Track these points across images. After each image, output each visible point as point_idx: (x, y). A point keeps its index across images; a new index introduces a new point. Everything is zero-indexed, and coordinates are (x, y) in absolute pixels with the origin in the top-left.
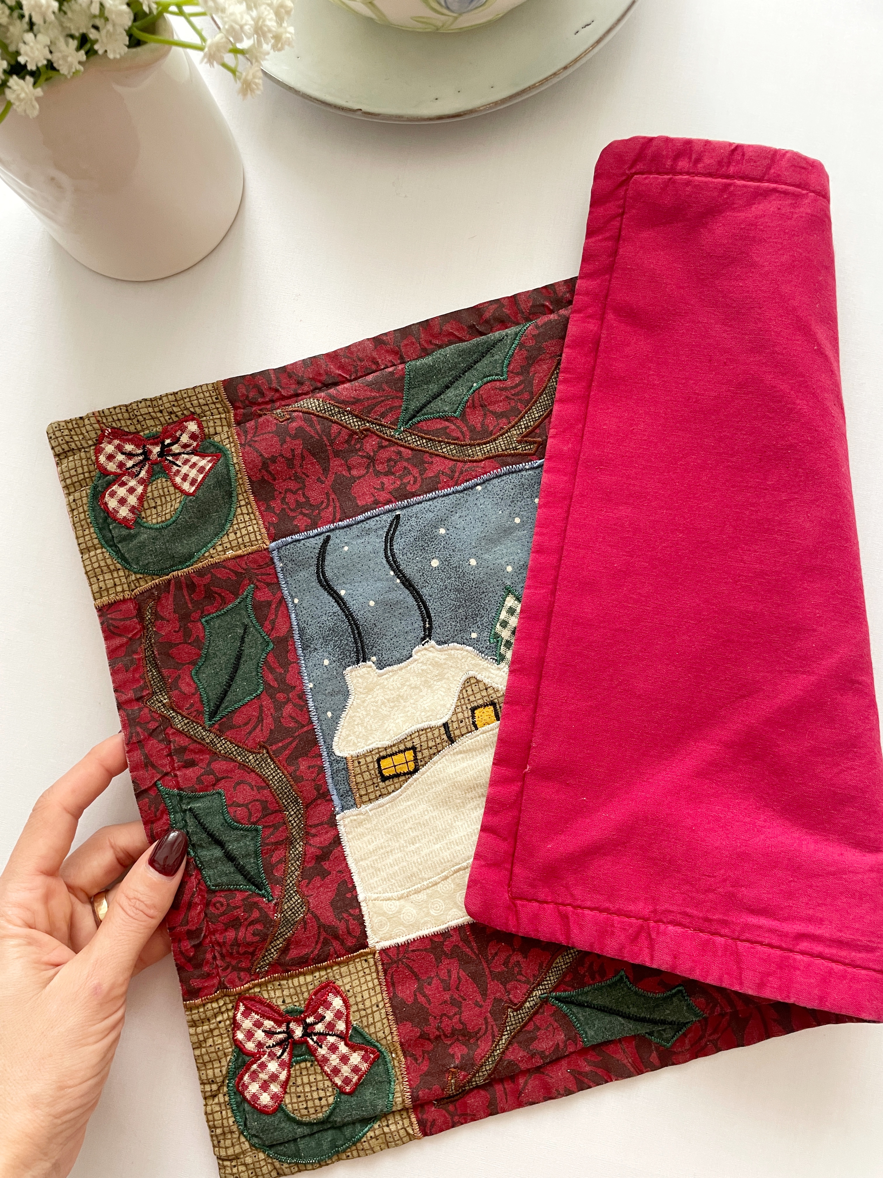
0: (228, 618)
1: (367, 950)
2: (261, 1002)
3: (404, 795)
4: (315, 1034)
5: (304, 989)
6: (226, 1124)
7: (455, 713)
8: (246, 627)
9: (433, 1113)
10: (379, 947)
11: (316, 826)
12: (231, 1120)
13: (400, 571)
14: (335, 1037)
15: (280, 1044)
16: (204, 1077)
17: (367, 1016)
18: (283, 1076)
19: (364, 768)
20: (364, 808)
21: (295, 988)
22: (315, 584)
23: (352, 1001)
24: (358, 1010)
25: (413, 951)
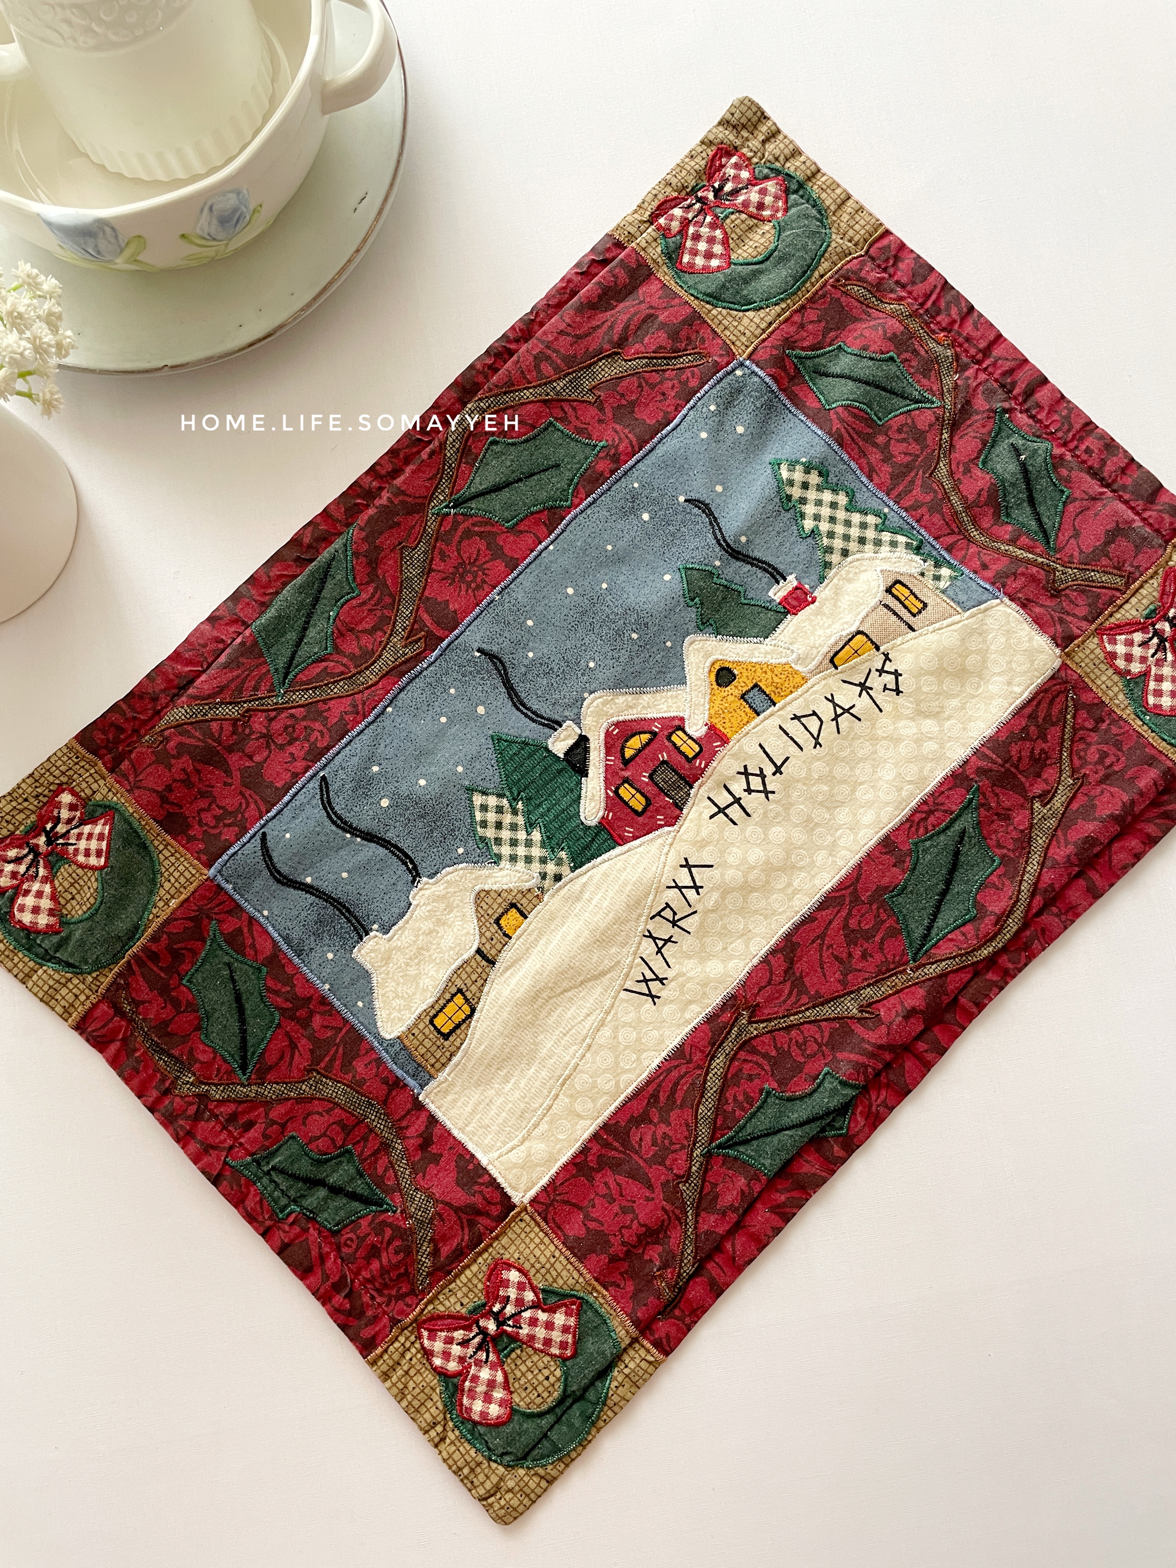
0: (207, 966)
1: (516, 1210)
2: (441, 1317)
3: (474, 1042)
4: (509, 1319)
5: (475, 1281)
6: (469, 1459)
7: (482, 935)
8: (229, 965)
9: (662, 1327)
10: (526, 1200)
11: (404, 1117)
12: (472, 1452)
13: (355, 829)
14: (529, 1311)
15: (479, 1348)
16: (424, 1424)
17: (548, 1271)
18: (500, 1377)
19: (421, 1037)
20: (442, 1076)
21: (465, 1285)
22: (275, 886)
23: (527, 1266)
24: (538, 1271)
25: (562, 1184)
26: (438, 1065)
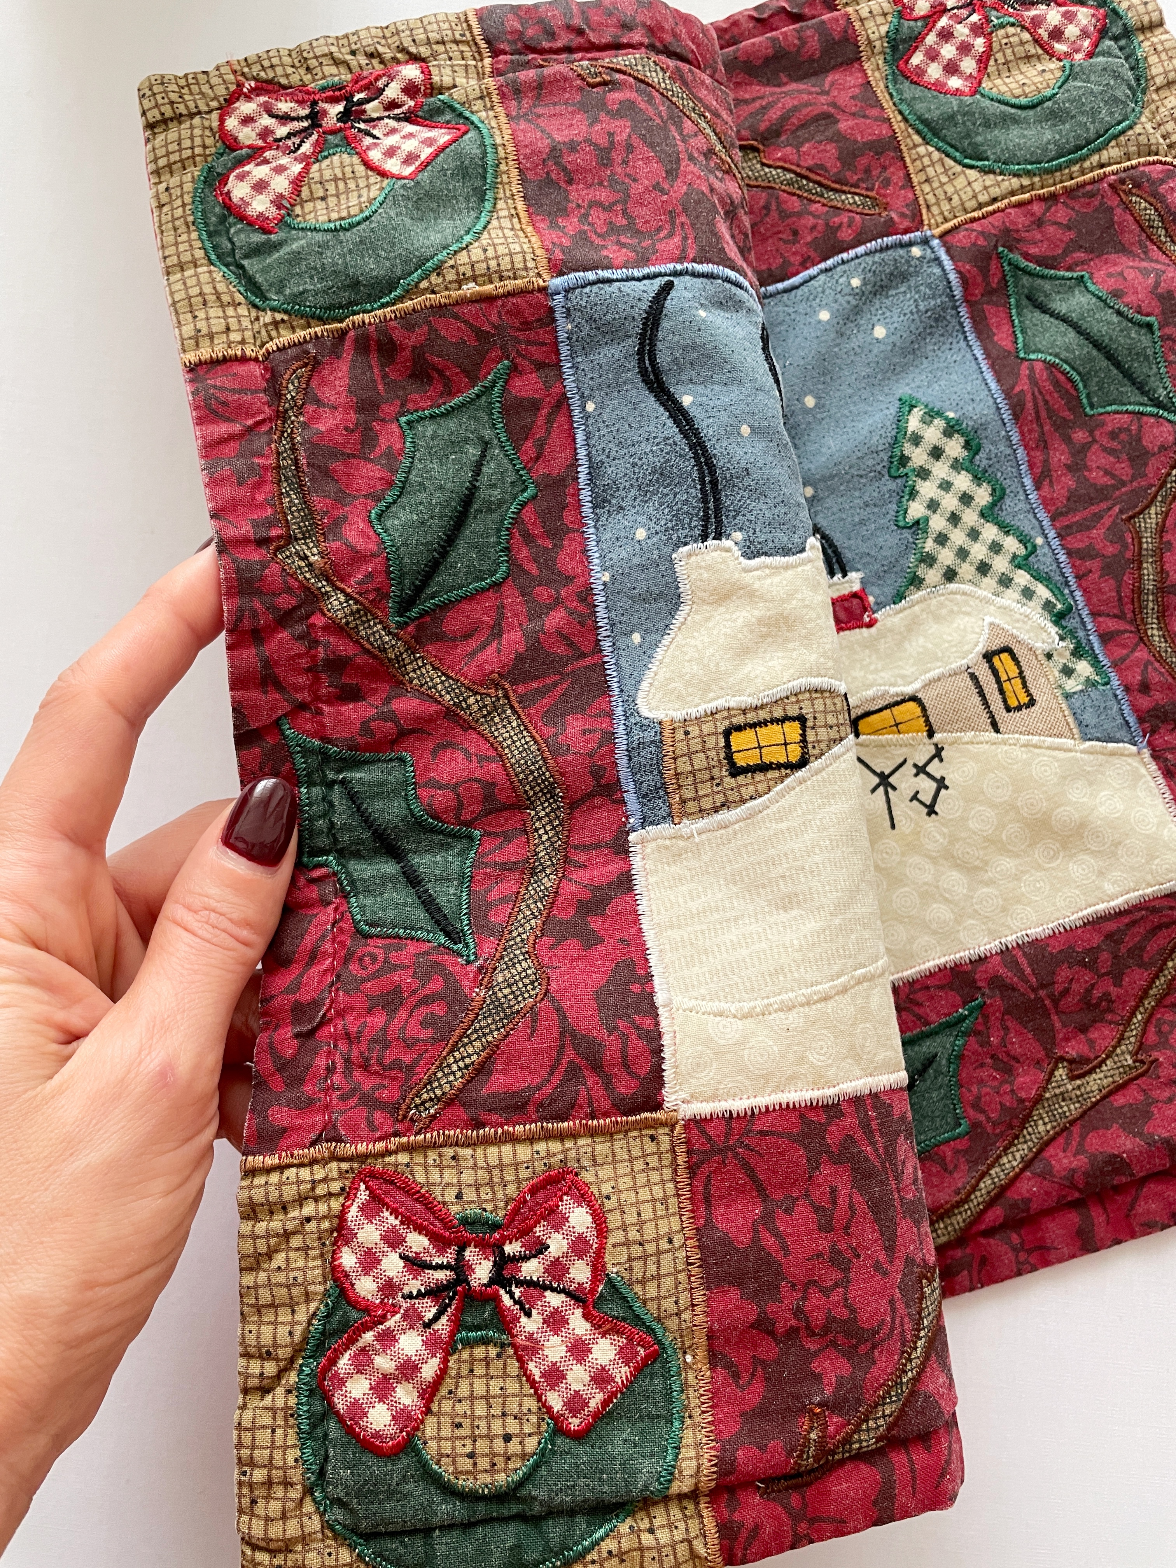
0: (452, 423)
1: (659, 1115)
2: (409, 1189)
3: (774, 808)
4: (520, 1283)
5: (509, 1176)
6: (278, 1461)
8: (486, 446)
9: (754, 1510)
10: (685, 1112)
11: (587, 847)
12: (292, 1455)
14: (562, 1297)
15: (434, 1292)
16: (251, 1340)
17: (645, 1258)
18: (429, 1370)
19: (696, 745)
20: (688, 826)
21: (489, 1169)
22: (633, 374)
23: (613, 1220)
24: (627, 1244)
25: (762, 1133)
26: (691, 806)
